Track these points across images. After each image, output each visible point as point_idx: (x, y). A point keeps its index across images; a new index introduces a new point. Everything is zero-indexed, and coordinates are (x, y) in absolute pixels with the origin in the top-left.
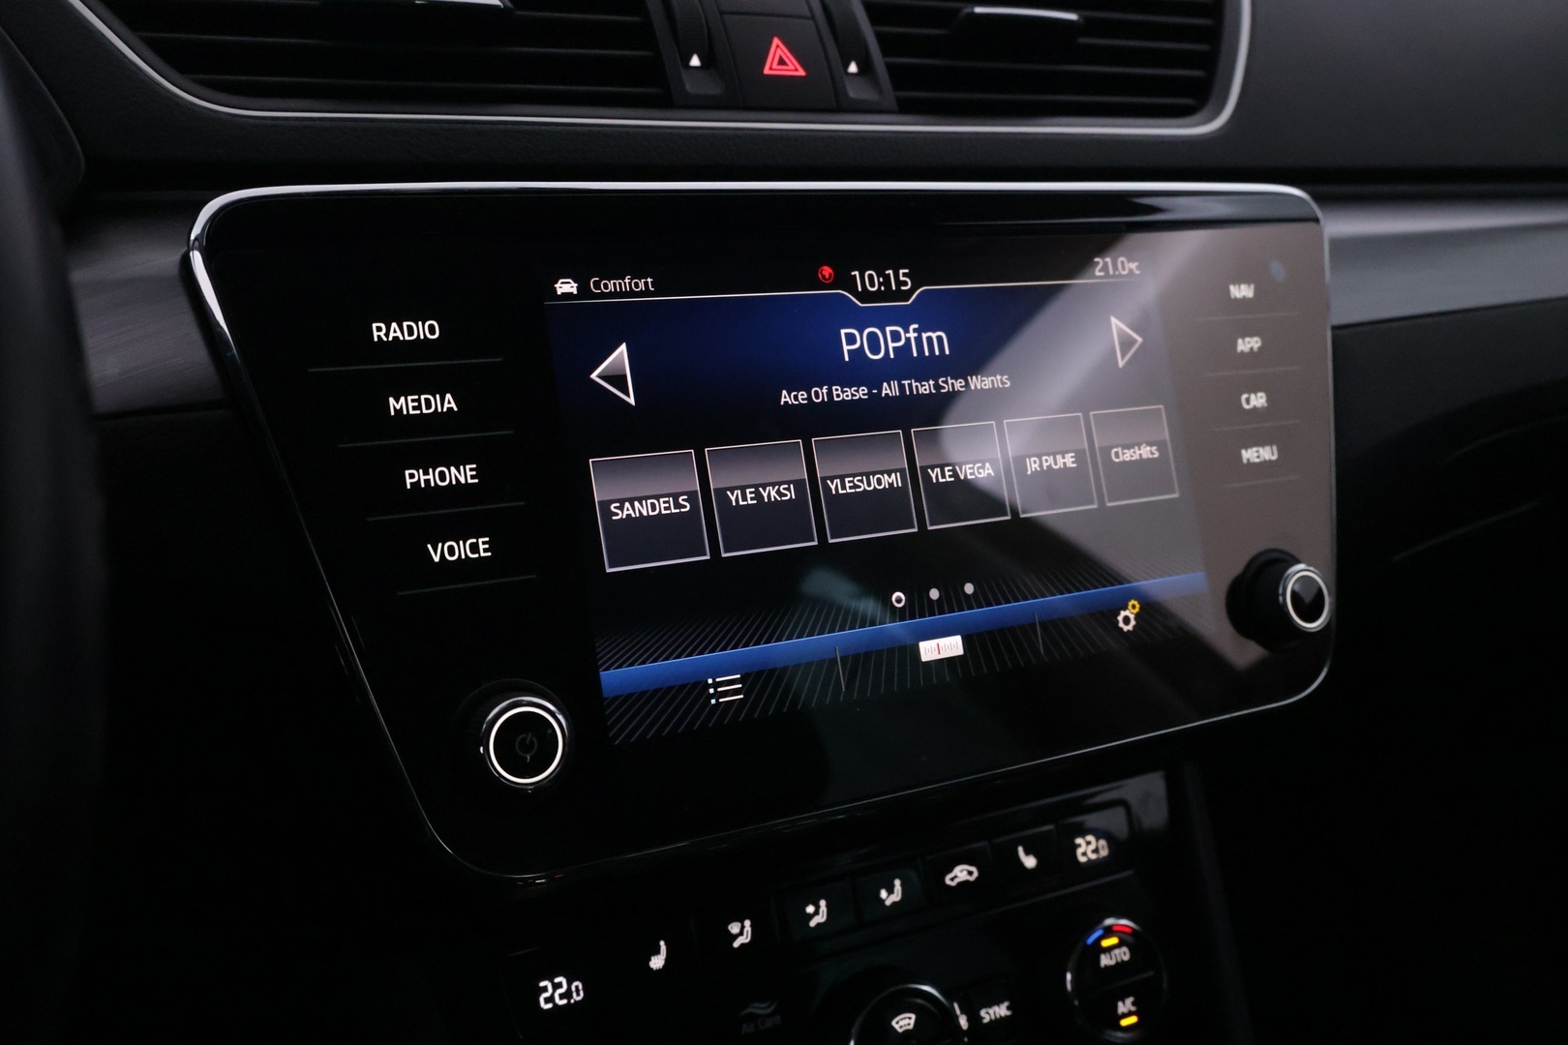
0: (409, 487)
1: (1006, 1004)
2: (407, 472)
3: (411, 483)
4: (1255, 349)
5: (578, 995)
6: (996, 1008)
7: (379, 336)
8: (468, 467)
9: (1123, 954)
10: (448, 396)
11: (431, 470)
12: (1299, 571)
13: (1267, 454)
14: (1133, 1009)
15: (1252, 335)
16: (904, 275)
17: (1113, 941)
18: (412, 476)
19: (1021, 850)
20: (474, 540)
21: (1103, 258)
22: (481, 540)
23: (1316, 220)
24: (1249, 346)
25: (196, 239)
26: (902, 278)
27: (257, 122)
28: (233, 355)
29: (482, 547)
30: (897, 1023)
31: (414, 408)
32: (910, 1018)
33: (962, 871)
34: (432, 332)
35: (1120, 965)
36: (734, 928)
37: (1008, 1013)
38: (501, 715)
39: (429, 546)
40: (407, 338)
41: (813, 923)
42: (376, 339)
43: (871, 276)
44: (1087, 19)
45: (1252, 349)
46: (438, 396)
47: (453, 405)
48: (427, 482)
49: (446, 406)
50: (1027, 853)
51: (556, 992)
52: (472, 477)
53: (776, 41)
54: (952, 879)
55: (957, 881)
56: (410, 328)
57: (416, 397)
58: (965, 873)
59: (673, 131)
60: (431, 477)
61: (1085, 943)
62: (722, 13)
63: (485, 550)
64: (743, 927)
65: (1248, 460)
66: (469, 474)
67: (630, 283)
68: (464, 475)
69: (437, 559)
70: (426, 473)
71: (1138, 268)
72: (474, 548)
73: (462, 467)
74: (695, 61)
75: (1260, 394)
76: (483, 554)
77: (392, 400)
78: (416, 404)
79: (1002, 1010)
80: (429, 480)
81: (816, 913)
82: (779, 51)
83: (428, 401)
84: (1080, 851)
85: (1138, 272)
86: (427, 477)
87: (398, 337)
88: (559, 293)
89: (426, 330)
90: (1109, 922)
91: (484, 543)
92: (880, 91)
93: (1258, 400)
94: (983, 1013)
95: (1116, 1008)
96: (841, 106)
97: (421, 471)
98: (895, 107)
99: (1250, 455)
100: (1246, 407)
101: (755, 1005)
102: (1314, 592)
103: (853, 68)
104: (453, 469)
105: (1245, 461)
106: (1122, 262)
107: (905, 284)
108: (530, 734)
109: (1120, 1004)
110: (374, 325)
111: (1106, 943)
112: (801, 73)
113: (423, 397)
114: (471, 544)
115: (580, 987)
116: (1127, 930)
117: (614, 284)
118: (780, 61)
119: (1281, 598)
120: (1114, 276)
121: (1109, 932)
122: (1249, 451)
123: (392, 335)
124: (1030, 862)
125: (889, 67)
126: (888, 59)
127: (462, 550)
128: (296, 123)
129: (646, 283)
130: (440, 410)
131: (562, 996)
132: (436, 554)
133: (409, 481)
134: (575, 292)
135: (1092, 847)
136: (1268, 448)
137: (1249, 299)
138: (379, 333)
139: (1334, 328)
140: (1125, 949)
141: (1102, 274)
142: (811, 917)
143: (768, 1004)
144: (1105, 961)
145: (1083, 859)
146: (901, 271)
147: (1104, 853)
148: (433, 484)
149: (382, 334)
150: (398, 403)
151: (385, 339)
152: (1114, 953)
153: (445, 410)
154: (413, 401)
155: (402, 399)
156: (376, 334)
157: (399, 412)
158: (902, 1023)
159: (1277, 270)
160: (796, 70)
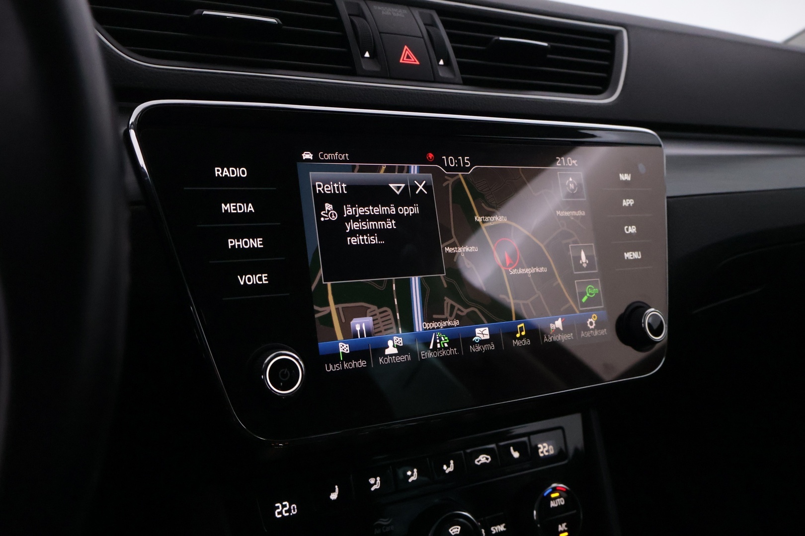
0: (230, 247)
1: (504, 525)
2: (229, 240)
3: (231, 246)
4: (631, 205)
5: (294, 511)
6: (499, 527)
7: (218, 174)
8: (258, 239)
9: (561, 501)
10: (250, 205)
11: (241, 240)
12: (651, 311)
13: (636, 255)
14: (566, 529)
15: (629, 199)
16: (467, 160)
17: (557, 495)
18: (231, 242)
19: (512, 448)
20: (260, 275)
21: (560, 157)
22: (263, 275)
23: (660, 146)
24: (628, 203)
25: (132, 124)
26: (466, 161)
27: (160, 70)
28: (148, 179)
29: (264, 278)
30: (452, 530)
31: (234, 210)
32: (458, 528)
33: (483, 458)
34: (243, 173)
35: (560, 507)
36: (372, 481)
37: (505, 529)
38: (272, 360)
39: (239, 277)
40: (231, 176)
41: (410, 480)
42: (217, 175)
43: (451, 159)
44: (551, 46)
45: (629, 205)
46: (245, 204)
47: (252, 209)
48: (239, 245)
49: (249, 209)
50: (515, 450)
51: (283, 509)
52: (260, 244)
53: (406, 47)
54: (478, 462)
55: (480, 462)
56: (233, 171)
57: (235, 204)
58: (485, 458)
59: (357, 86)
60: (240, 243)
61: (543, 495)
62: (380, 33)
63: (265, 280)
64: (376, 481)
65: (627, 258)
66: (259, 243)
67: (338, 156)
68: (257, 243)
69: (242, 283)
70: (238, 241)
71: (576, 163)
72: (260, 279)
73: (255, 239)
74: (367, 55)
75: (633, 227)
76: (264, 282)
77: (223, 205)
78: (235, 208)
79: (501, 528)
80: (240, 245)
81: (412, 475)
82: (407, 52)
83: (240, 207)
84: (540, 451)
85: (576, 165)
86: (239, 243)
87: (227, 175)
88: (304, 159)
89: (240, 172)
90: (554, 485)
91: (265, 277)
92: (455, 75)
93: (632, 230)
94: (492, 529)
95: (558, 528)
96: (436, 80)
97: (236, 240)
98: (461, 82)
99: (628, 255)
100: (627, 232)
101: (381, 519)
102: (659, 323)
103: (441, 62)
104: (251, 240)
105: (626, 258)
106: (569, 160)
107: (468, 164)
108: (286, 370)
109: (560, 526)
110: (216, 169)
111: (553, 495)
112: (418, 63)
113: (238, 204)
114: (259, 277)
115: (295, 507)
116: (562, 489)
117: (330, 156)
118: (408, 57)
119: (643, 324)
120: (565, 166)
121: (555, 490)
122: (628, 253)
123: (224, 174)
124: (516, 455)
125: (459, 63)
126: (458, 59)
127: (254, 279)
128: (178, 72)
129: (345, 156)
130: (246, 211)
131: (286, 512)
132: (242, 280)
133: (230, 245)
134: (312, 159)
135: (546, 449)
136: (637, 253)
137: (628, 181)
138: (218, 173)
139: (668, 198)
140: (562, 499)
141: (560, 165)
142: (409, 477)
143: (386, 520)
144: (553, 504)
145: (541, 455)
146: (466, 158)
147: (552, 452)
148: (241, 247)
149: (220, 173)
150: (226, 206)
151: (221, 176)
152: (557, 501)
153: (248, 211)
154: (233, 206)
155: (228, 205)
156: (216, 173)
157: (226, 211)
158: (454, 531)
159: (642, 168)
160: (415, 61)
